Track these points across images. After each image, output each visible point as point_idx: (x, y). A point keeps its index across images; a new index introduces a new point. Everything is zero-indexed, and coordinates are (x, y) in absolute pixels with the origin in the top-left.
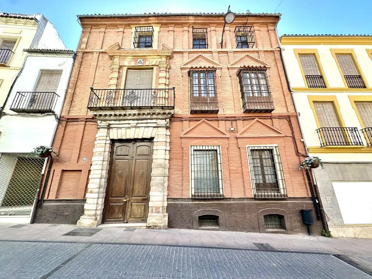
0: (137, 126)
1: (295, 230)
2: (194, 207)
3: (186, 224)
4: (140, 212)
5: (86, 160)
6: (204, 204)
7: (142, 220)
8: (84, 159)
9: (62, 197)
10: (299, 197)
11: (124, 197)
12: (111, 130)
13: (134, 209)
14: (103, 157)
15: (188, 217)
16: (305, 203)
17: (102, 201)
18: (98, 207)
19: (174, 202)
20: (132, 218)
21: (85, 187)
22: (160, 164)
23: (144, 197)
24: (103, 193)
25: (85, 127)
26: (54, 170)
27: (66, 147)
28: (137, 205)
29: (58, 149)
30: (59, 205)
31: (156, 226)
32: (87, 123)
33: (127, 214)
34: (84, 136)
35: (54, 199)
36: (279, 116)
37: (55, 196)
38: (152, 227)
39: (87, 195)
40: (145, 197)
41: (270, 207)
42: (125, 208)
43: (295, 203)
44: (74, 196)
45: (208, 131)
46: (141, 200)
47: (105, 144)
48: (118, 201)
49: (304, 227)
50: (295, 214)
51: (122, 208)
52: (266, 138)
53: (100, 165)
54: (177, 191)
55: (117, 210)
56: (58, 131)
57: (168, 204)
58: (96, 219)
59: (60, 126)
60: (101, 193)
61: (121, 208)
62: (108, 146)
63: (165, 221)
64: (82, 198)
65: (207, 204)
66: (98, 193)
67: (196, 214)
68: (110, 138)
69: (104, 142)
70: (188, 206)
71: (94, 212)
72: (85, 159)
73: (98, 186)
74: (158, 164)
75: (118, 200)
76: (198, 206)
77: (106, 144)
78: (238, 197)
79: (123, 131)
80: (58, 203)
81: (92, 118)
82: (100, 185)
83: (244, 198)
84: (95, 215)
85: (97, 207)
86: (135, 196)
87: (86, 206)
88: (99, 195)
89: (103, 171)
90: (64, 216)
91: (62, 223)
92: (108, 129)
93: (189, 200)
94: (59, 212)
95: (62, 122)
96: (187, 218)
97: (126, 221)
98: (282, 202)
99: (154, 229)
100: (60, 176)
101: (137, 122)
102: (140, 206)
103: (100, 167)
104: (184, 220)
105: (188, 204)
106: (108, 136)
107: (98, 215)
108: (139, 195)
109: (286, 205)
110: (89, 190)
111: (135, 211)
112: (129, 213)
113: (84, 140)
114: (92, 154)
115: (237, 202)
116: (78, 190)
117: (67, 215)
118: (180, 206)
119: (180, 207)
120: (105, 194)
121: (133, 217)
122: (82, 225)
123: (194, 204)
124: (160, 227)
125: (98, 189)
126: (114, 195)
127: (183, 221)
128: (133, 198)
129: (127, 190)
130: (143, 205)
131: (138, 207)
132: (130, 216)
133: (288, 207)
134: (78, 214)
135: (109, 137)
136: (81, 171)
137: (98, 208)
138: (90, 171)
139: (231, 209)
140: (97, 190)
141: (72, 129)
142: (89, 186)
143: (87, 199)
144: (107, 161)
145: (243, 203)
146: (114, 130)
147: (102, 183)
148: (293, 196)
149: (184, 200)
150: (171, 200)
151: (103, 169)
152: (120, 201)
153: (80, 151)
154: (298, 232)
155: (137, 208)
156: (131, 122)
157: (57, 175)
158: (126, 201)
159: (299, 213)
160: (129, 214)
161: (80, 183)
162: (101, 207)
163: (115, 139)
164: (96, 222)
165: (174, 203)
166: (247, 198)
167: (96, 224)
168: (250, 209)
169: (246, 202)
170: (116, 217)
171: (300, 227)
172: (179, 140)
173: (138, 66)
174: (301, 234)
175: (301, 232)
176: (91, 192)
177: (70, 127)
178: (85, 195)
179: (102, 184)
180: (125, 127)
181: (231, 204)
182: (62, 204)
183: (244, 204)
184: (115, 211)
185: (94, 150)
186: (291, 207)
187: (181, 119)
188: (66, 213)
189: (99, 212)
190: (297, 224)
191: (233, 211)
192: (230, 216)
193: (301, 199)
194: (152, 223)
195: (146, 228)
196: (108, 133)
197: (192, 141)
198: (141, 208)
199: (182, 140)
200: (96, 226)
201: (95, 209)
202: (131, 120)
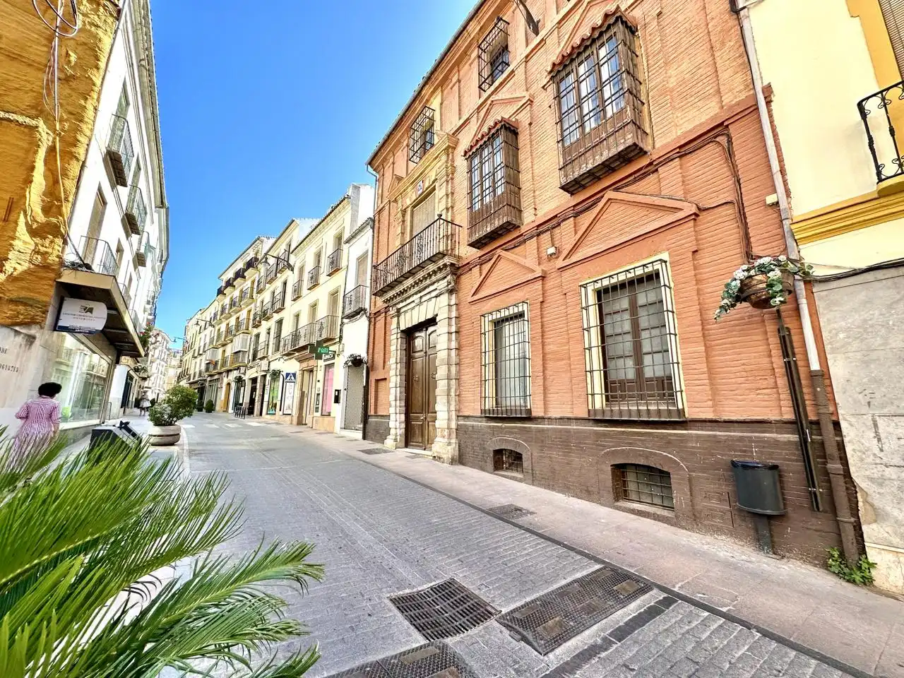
1: (706, 522)
2: (488, 433)
3: (479, 461)
6: (501, 427)
10: (734, 418)
11: (422, 413)
12: (401, 317)
14: (396, 358)
15: (480, 449)
16: (760, 441)
19: (465, 423)
20: (430, 444)
24: (400, 407)
25: (385, 320)
26: (371, 380)
27: (377, 350)
28: (433, 425)
31: (440, 458)
35: (373, 414)
36: (680, 147)
37: (374, 411)
38: (436, 458)
41: (630, 444)
43: (715, 436)
45: (509, 273)
48: (417, 419)
49: (744, 520)
50: (711, 471)
51: (421, 428)
52: (631, 242)
54: (470, 403)
55: (417, 432)
57: (457, 425)
59: (371, 325)
65: (506, 428)
66: (396, 406)
68: (401, 330)
70: (481, 428)
76: (494, 432)
77: (397, 338)
78: (558, 416)
79: (410, 314)
83: (569, 419)
84: (396, 435)
88: (396, 409)
89: (397, 377)
92: (398, 317)
93: (482, 419)
94: (377, 429)
95: (371, 320)
96: (479, 451)
97: (424, 448)
98: (670, 435)
99: (438, 461)
100: (374, 387)
104: (477, 454)
106: (399, 326)
109: (682, 441)
115: (555, 426)
117: (382, 434)
118: (471, 428)
119: (471, 431)
120: (404, 408)
121: (431, 442)
123: (487, 427)
124: (444, 460)
126: (414, 410)
127: (475, 456)
128: (429, 415)
129: (423, 403)
133: (686, 447)
135: (399, 328)
139: (542, 441)
145: (567, 429)
147: (398, 394)
148: (710, 416)
149: (476, 419)
150: (461, 419)
152: (419, 419)
153: (385, 354)
154: (718, 530)
156: (415, 298)
158: (423, 419)
159: (730, 473)
164: (396, 443)
166: (576, 419)
168: (581, 446)
169: (574, 427)
170: (417, 441)
171: (728, 516)
173: (420, 196)
174: (730, 540)
175: (731, 534)
180: (411, 308)
181: (543, 430)
182: (378, 420)
183: (568, 431)
186: (699, 448)
187: (468, 267)
188: (381, 431)
190: (714, 504)
191: (546, 446)
192: (541, 456)
193: (744, 427)
194: (437, 452)
195: (431, 459)
196: (399, 322)
197: (485, 305)
200: (395, 448)
201: (395, 427)
202: (414, 294)
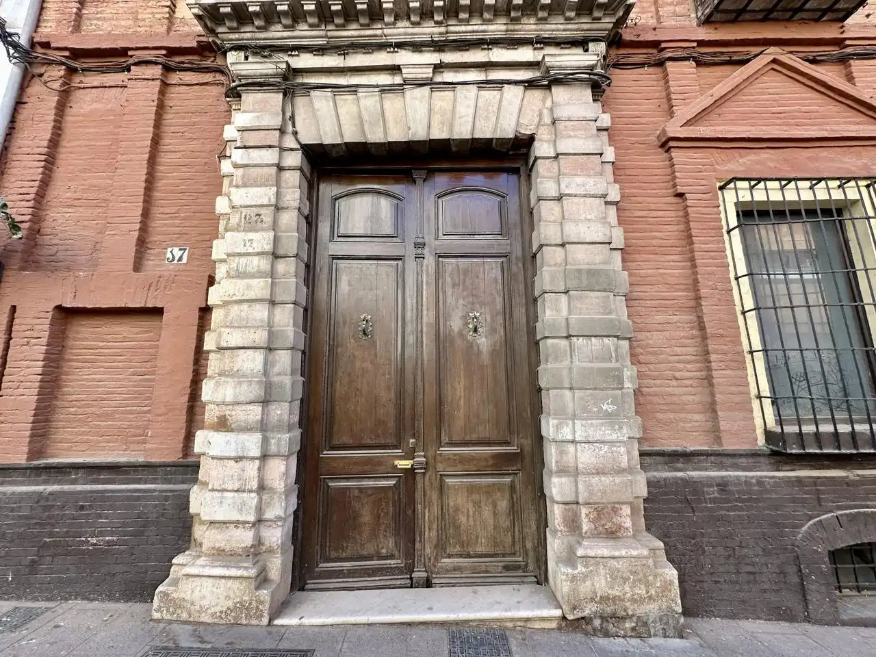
0: (438, 79)
2: (794, 501)
3: (765, 591)
4: (491, 521)
5: (180, 259)
6: (846, 484)
7: (507, 568)
8: (169, 255)
9: (70, 449)
11: (395, 447)
12: (300, 102)
13: (457, 510)
14: (272, 234)
15: (766, 553)
17: (286, 473)
18: (269, 504)
19: (680, 474)
20: (450, 556)
21: (186, 398)
22: (589, 272)
23: (500, 444)
24: (290, 428)
25: (162, 93)
26: (14, 309)
27: (76, 195)
28: (471, 489)
29: (31, 204)
30: (51, 494)
31: (616, 618)
32: (174, 78)
33: (422, 534)
34: (166, 141)
35: (21, 460)
37: (26, 449)
38: (597, 623)
39: (205, 441)
40: (507, 443)
42: (412, 502)
44: (133, 443)
45: (803, 108)
46: (491, 462)
47: (274, 170)
48: (369, 468)
51: (394, 502)
53: (260, 274)
54: (683, 415)
55: (366, 517)
56: (25, 112)
57: (650, 484)
58: (262, 580)
59: (36, 88)
60: (279, 428)
61: (387, 503)
62: (293, 179)
63: (667, 586)
64: (174, 456)
65: (864, 481)
66: (263, 427)
67: (810, 536)
68: (304, 142)
69: (271, 156)
70: (762, 492)
71: (246, 537)
72: (177, 253)
73: (256, 391)
74: (579, 271)
75: (369, 461)
76: (817, 494)
77: (280, 169)
79: (369, 101)
80: (45, 482)
81: (194, 44)
82: (268, 387)
84: (256, 551)
85: (260, 509)
86: (456, 438)
87: (201, 503)
88: (265, 441)
89: (278, 310)
90: (83, 552)
91: (70, 594)
92: (285, 95)
93: (758, 459)
94: (51, 535)
95: (42, 70)
96: (763, 560)
97: (419, 574)
99: (607, 634)
100: (44, 341)
101: (433, 58)
102: (489, 491)
103: (259, 287)
104: (750, 569)
105: (760, 482)
106: (290, 129)
107: (270, 551)
108: (474, 437)
110: (211, 414)
111: (463, 519)
112: (434, 533)
113: (164, 159)
114: (211, 227)
116: (149, 412)
117: (98, 552)
118: (714, 492)
119: (714, 500)
120: (297, 433)
121: (458, 549)
122: (184, 616)
123: (789, 482)
124: (645, 624)
125: (258, 409)
126: (346, 439)
127: (743, 578)
128: (446, 450)
129: (408, 412)
130: (500, 488)
131: (476, 497)
132: (441, 546)
134: (161, 542)
135: (295, 133)
136: (157, 312)
137: (269, 515)
138: (206, 311)
140: (255, 412)
141: (95, 106)
142: (208, 391)
143: (203, 461)
144: (296, 256)
146: (321, 100)
147: (279, 374)
149: (729, 461)
150: (657, 464)
151: (278, 299)
152: (382, 469)
153: (146, 214)
155: (470, 505)
156: (404, 57)
157: (28, 333)
158: (413, 469)
160: (430, 535)
161: (157, 377)
162: (281, 508)
163: (326, 142)
164: (265, 594)
165: (682, 479)
167: (265, 608)
170: (364, 553)
172: (657, 159)
176: (223, 425)
177: (88, 98)
178: (189, 438)
179: (276, 379)
180: (377, 86)
182: (66, 488)
184: (355, 518)
185: (221, 205)
187: (652, 55)
188: (94, 540)
189: (276, 536)
194: (592, 600)
195: (560, 629)
196: (288, 114)
197: (729, 161)
198: (495, 505)
199: (674, 153)
200: (265, 621)
201: (252, 518)
202: (400, 45)
